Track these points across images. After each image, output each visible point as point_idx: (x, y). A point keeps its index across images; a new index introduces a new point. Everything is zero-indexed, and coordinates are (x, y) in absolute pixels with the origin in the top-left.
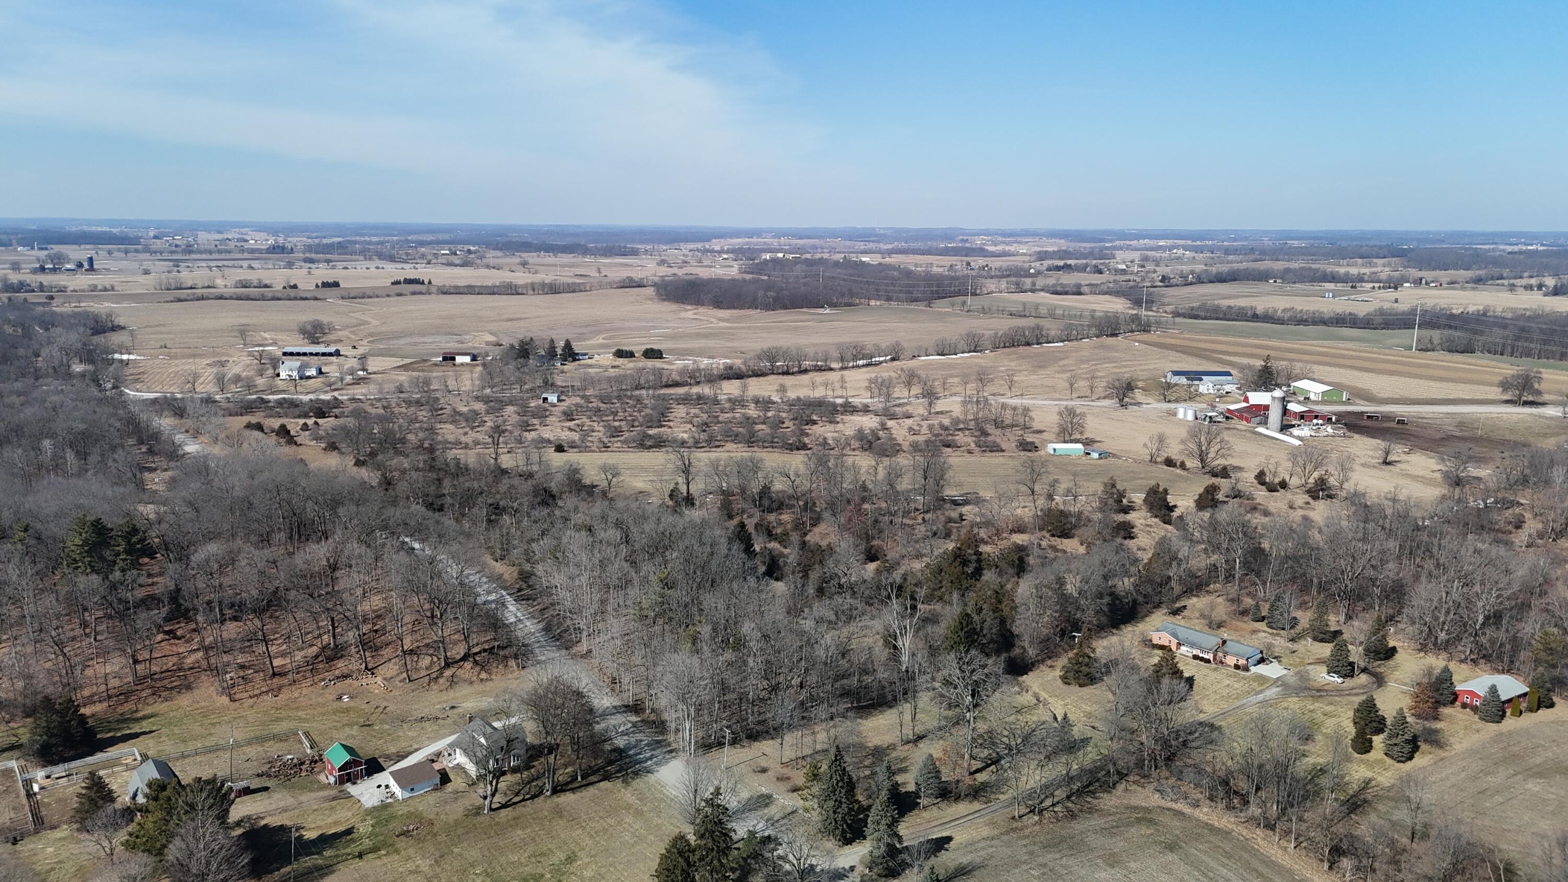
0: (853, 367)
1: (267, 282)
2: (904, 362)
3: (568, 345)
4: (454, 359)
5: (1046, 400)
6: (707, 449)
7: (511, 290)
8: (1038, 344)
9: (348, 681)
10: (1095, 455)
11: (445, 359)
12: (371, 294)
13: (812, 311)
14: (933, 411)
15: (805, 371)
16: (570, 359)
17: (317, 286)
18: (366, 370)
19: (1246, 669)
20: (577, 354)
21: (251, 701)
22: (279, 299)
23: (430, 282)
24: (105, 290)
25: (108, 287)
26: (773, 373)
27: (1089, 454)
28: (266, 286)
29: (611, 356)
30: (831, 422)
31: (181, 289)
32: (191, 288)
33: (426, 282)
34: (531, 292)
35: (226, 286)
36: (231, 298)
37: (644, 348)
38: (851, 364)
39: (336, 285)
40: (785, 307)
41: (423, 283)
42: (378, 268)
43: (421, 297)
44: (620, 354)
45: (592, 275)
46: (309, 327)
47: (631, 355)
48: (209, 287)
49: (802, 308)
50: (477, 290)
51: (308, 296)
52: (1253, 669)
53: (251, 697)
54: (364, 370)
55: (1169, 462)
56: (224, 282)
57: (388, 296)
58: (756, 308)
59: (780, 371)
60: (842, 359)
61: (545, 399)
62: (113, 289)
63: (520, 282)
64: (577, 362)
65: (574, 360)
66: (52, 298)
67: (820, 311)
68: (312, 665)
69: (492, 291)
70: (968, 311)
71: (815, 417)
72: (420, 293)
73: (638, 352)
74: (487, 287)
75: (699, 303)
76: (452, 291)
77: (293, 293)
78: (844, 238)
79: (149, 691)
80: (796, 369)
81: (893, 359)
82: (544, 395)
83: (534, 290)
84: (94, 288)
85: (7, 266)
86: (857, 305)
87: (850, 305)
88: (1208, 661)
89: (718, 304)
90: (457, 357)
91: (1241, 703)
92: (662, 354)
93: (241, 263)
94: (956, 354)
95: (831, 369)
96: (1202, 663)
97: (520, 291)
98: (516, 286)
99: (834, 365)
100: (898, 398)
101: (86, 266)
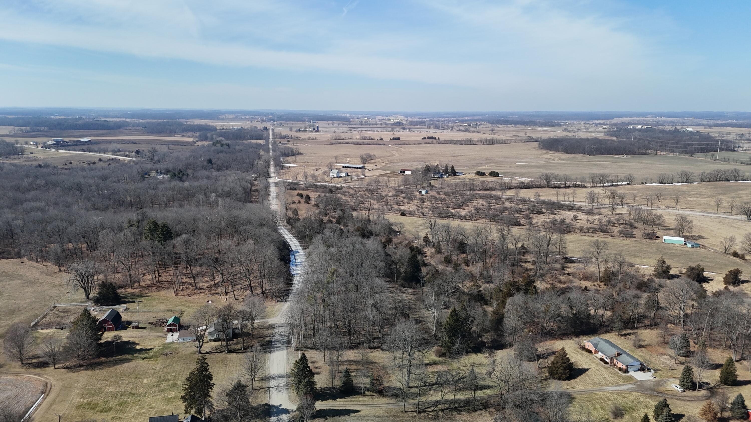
0: (600, 186)
1: (373, 137)
2: (634, 186)
3: (453, 168)
4: (404, 172)
5: (700, 212)
6: (470, 221)
7: (470, 142)
8: (736, 180)
9: (217, 296)
10: (689, 245)
11: (401, 172)
12: (407, 143)
13: (617, 156)
14: (614, 213)
15: (569, 187)
16: (452, 175)
17: (391, 139)
18: (365, 175)
19: (626, 371)
20: (457, 173)
21: (182, 297)
22: (370, 144)
23: (439, 139)
24: (313, 139)
25: (314, 138)
26: (548, 187)
27: (686, 244)
28: (372, 139)
29: (474, 175)
30: (552, 214)
31: (340, 139)
32: (344, 139)
33: (437, 138)
34: (480, 143)
35: (357, 138)
36: (351, 144)
37: (490, 171)
38: (599, 185)
39: (399, 139)
40: (602, 154)
41: (436, 139)
42: (427, 132)
43: (428, 145)
44: (478, 173)
45: (521, 135)
46: (365, 156)
47: (484, 174)
48: (350, 139)
49: (612, 154)
50: (454, 142)
51: (382, 144)
52: (631, 373)
53: (182, 296)
54: (363, 175)
55: (735, 254)
56: (357, 136)
57: (415, 144)
58: (585, 154)
59: (553, 186)
60: (593, 182)
61: (421, 192)
62: (316, 139)
63: (475, 139)
64: (456, 177)
65: (455, 175)
66: (289, 141)
67: (621, 156)
68: (210, 288)
69: (461, 143)
70: (715, 160)
71: (544, 210)
72: (429, 143)
73: (487, 173)
74: (459, 141)
75: (557, 150)
76: (443, 142)
77: (381, 142)
78: (696, 117)
79: (156, 287)
80: (563, 186)
81: (628, 184)
82: (420, 190)
83: (481, 143)
84: (309, 138)
85: (288, 129)
86: (650, 154)
87: (646, 154)
88: (607, 363)
89: (567, 151)
90: (406, 172)
91: (602, 388)
92: (499, 175)
93: (374, 129)
94: (672, 183)
95: (585, 187)
96: (603, 363)
97: (475, 143)
98: (473, 141)
99: (587, 185)
100: (603, 204)
101: (316, 129)
